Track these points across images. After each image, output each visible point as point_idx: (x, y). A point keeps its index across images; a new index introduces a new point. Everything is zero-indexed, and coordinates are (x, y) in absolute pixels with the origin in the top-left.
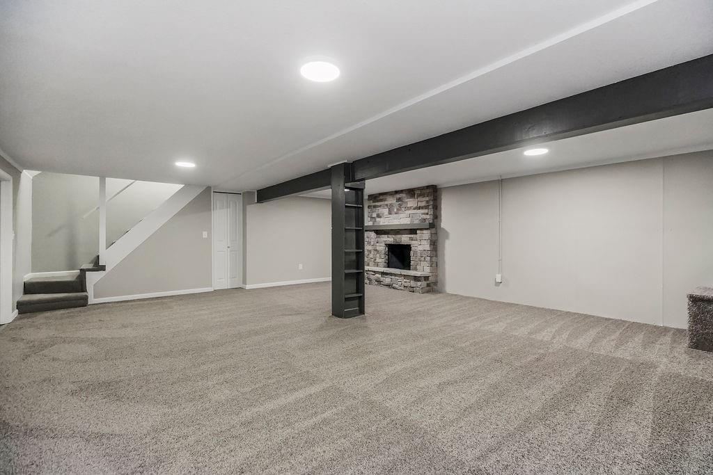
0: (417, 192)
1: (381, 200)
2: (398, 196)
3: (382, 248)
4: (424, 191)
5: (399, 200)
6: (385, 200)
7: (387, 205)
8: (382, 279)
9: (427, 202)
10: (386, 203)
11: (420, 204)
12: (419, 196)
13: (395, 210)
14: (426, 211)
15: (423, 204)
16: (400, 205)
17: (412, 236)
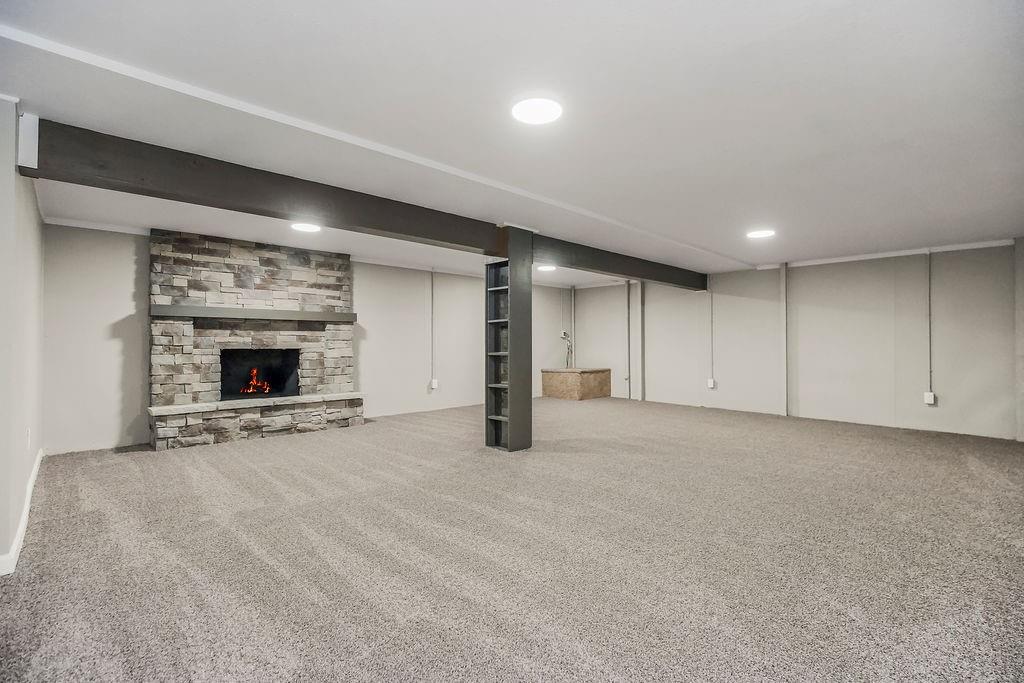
0: (314, 259)
1: (211, 252)
2: (267, 255)
3: (211, 358)
4: (331, 261)
5: (268, 262)
6: (227, 254)
7: (228, 266)
8: (265, 421)
9: (339, 279)
10: (228, 261)
11: (321, 280)
12: (320, 265)
13: (258, 281)
14: (337, 293)
15: (332, 281)
16: (272, 275)
17: (305, 333)
